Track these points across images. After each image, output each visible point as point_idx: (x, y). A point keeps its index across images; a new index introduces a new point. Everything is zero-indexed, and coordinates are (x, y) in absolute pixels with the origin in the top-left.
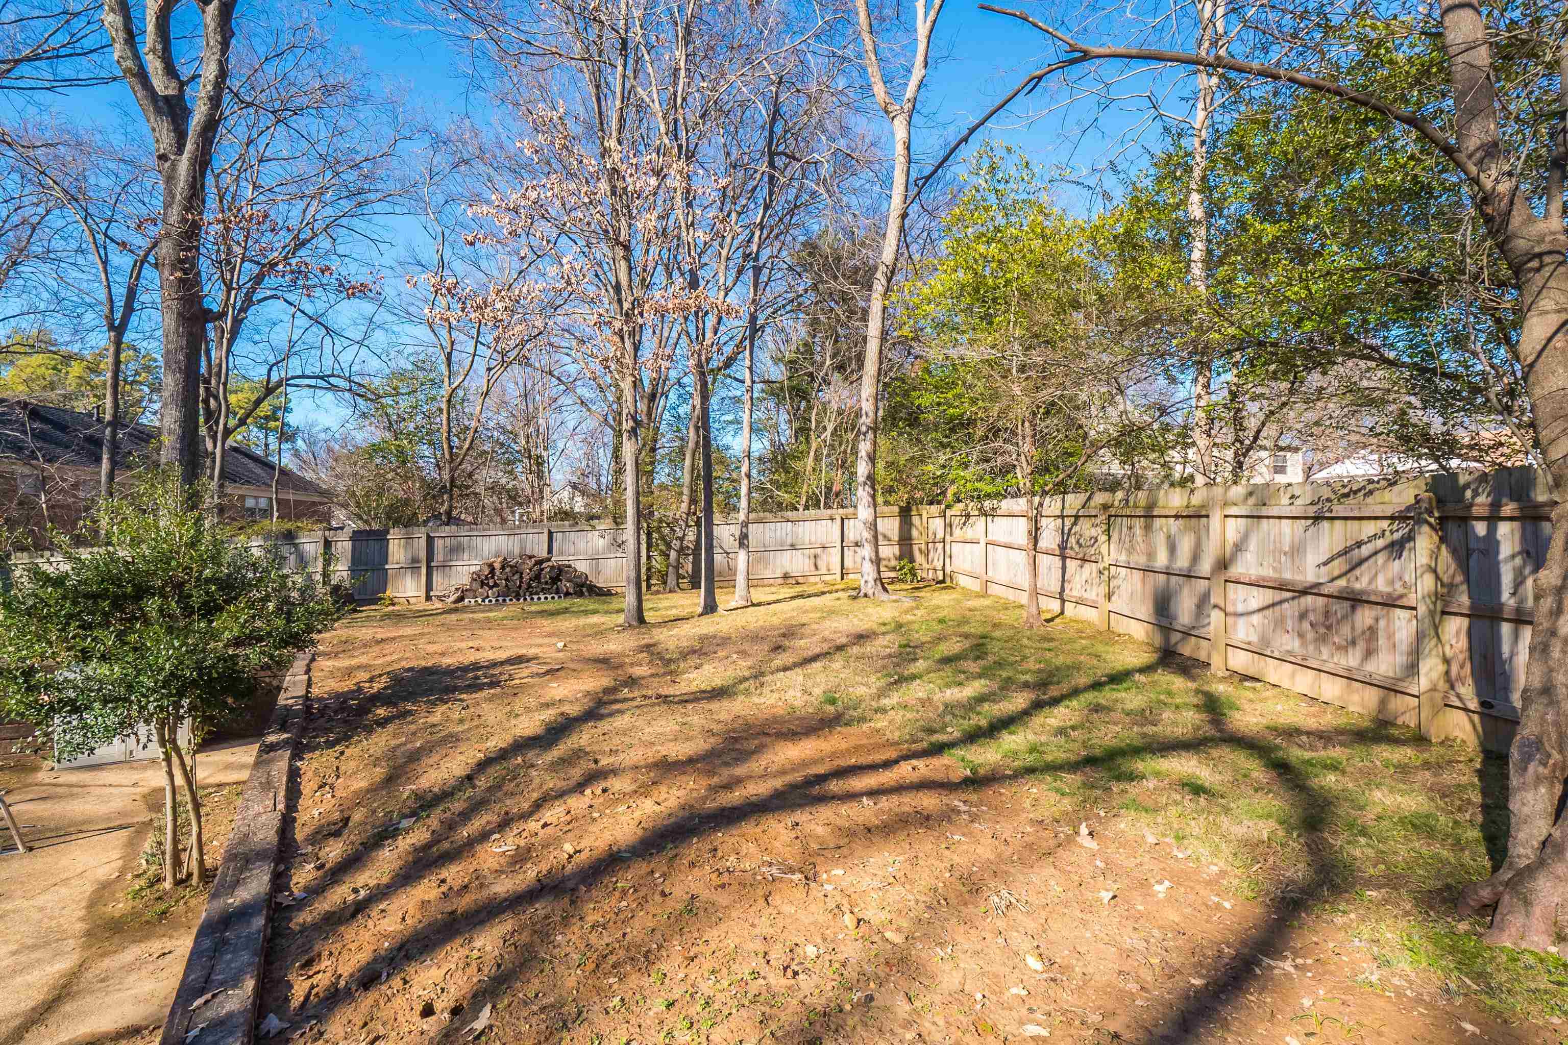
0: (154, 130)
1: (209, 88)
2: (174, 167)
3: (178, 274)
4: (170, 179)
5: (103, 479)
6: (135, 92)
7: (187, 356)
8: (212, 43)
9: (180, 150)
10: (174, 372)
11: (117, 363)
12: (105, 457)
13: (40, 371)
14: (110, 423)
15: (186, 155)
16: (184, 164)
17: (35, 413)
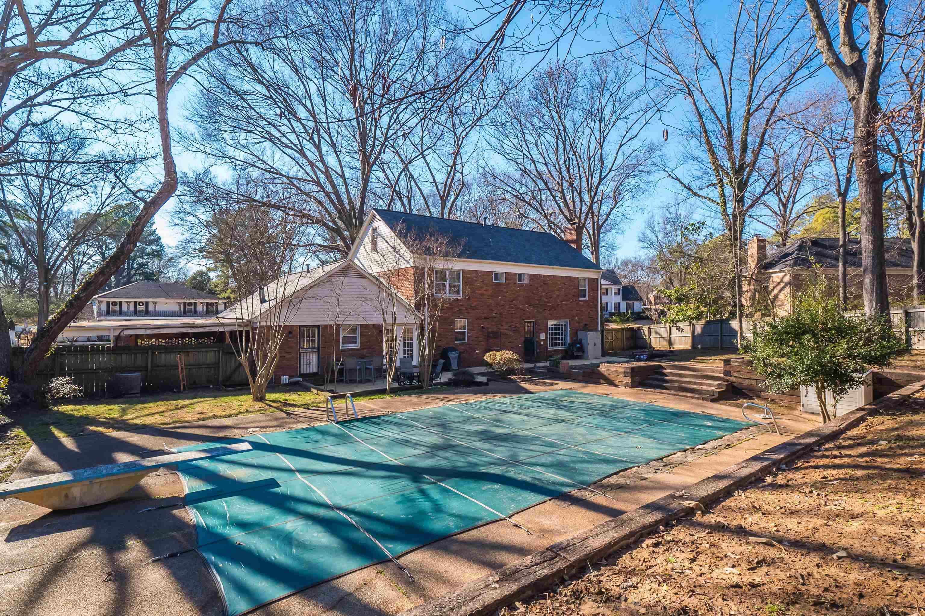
0: (847, 87)
1: (874, 47)
2: (858, 101)
3: (864, 160)
4: (857, 108)
5: (840, 275)
6: (835, 72)
7: (874, 204)
8: (873, 21)
9: (861, 90)
10: (866, 214)
11: (844, 212)
12: (841, 264)
13: (827, 215)
14: (842, 246)
15: (864, 92)
16: (863, 97)
17: (815, 243)
